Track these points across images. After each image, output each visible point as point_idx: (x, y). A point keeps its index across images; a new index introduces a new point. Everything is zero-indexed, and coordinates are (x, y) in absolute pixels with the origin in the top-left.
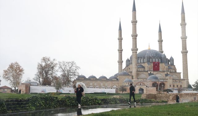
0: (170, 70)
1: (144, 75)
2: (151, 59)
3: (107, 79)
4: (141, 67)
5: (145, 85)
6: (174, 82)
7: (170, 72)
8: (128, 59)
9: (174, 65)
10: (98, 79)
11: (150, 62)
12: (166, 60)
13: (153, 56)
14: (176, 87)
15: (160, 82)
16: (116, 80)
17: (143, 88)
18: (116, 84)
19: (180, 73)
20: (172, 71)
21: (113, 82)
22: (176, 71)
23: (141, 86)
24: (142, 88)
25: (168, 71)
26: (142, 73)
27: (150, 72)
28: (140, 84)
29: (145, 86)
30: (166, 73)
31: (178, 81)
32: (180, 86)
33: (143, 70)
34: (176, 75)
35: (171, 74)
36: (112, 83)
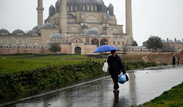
0: (109, 22)
1: (76, 29)
2: (84, 6)
3: (24, 34)
4: (71, 17)
5: (82, 42)
6: (114, 37)
7: (110, 25)
8: (52, 5)
9: (114, 14)
10: (11, 34)
11: (83, 10)
12: (104, 8)
13: (87, 1)
14: (117, 44)
15: (101, 39)
16: (37, 35)
17: (80, 47)
18: (38, 41)
19: (123, 25)
20: (111, 23)
21: (34, 38)
22: (116, 23)
23: (77, 44)
24: (78, 46)
25: (107, 23)
26: (72, 25)
27: (83, 24)
28: (77, 41)
29: (83, 44)
30: (104, 25)
31: (120, 36)
32: (122, 43)
33: (73, 22)
34: (116, 28)
35: (110, 26)
36: (32, 40)
